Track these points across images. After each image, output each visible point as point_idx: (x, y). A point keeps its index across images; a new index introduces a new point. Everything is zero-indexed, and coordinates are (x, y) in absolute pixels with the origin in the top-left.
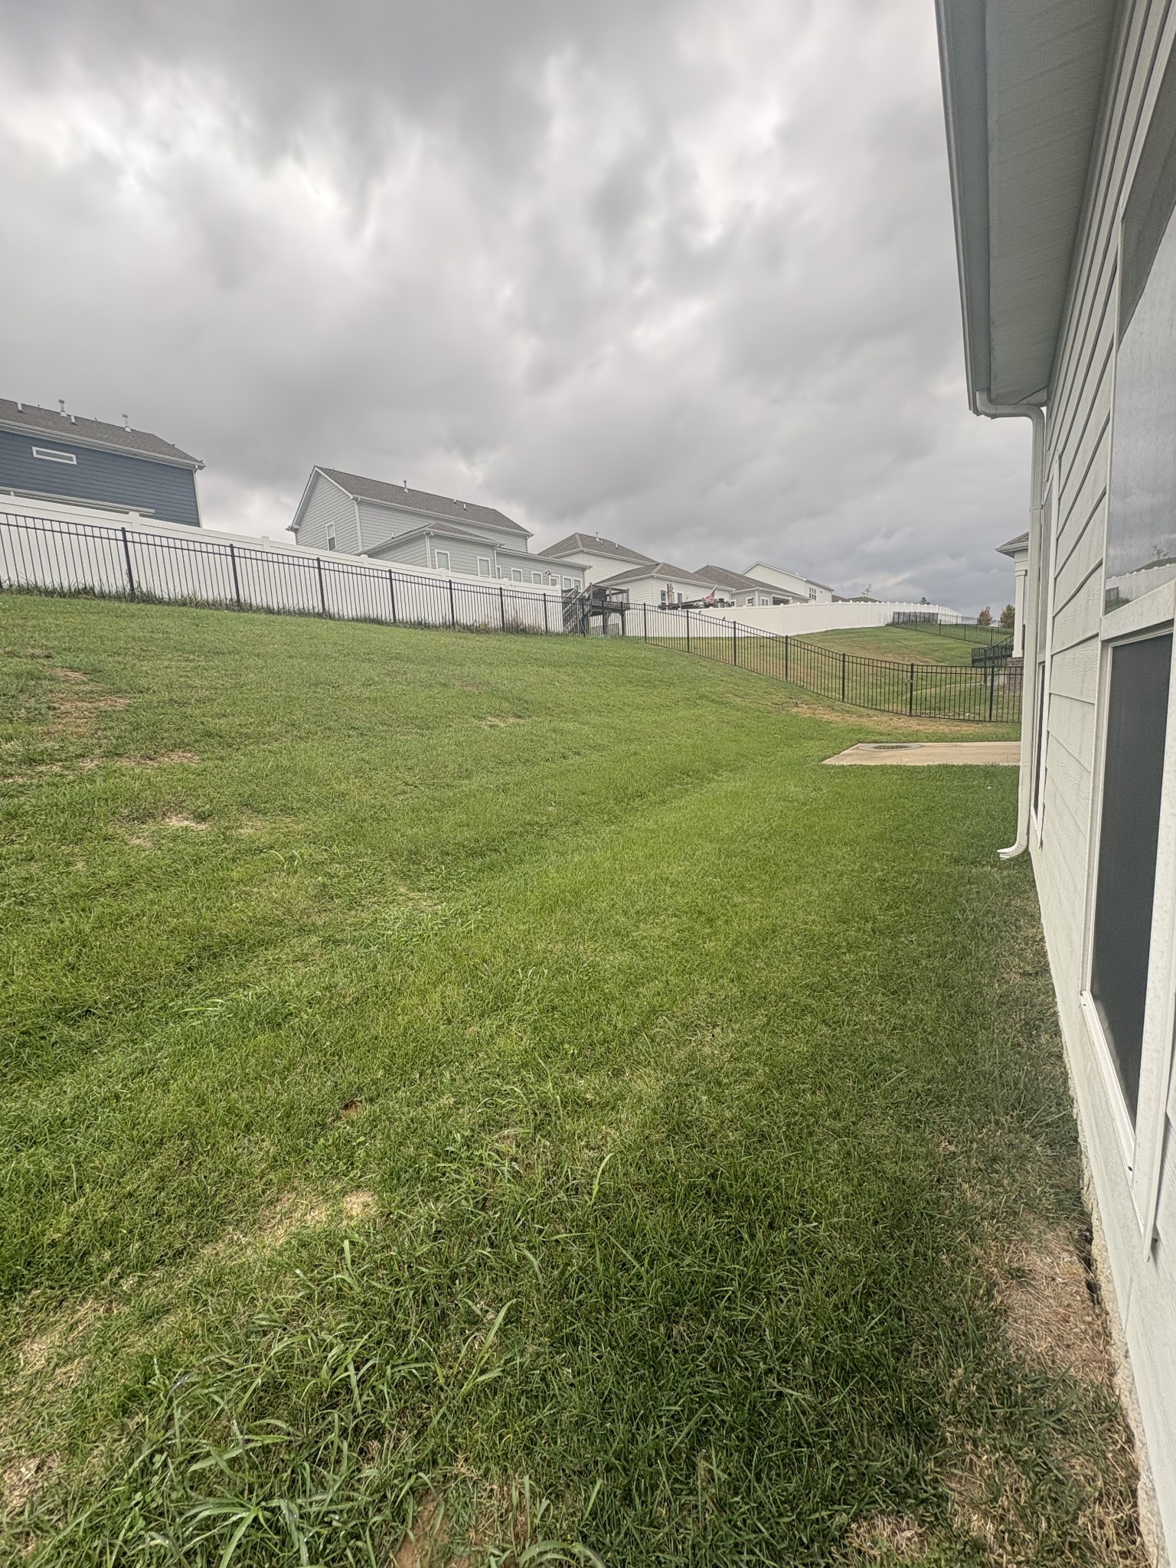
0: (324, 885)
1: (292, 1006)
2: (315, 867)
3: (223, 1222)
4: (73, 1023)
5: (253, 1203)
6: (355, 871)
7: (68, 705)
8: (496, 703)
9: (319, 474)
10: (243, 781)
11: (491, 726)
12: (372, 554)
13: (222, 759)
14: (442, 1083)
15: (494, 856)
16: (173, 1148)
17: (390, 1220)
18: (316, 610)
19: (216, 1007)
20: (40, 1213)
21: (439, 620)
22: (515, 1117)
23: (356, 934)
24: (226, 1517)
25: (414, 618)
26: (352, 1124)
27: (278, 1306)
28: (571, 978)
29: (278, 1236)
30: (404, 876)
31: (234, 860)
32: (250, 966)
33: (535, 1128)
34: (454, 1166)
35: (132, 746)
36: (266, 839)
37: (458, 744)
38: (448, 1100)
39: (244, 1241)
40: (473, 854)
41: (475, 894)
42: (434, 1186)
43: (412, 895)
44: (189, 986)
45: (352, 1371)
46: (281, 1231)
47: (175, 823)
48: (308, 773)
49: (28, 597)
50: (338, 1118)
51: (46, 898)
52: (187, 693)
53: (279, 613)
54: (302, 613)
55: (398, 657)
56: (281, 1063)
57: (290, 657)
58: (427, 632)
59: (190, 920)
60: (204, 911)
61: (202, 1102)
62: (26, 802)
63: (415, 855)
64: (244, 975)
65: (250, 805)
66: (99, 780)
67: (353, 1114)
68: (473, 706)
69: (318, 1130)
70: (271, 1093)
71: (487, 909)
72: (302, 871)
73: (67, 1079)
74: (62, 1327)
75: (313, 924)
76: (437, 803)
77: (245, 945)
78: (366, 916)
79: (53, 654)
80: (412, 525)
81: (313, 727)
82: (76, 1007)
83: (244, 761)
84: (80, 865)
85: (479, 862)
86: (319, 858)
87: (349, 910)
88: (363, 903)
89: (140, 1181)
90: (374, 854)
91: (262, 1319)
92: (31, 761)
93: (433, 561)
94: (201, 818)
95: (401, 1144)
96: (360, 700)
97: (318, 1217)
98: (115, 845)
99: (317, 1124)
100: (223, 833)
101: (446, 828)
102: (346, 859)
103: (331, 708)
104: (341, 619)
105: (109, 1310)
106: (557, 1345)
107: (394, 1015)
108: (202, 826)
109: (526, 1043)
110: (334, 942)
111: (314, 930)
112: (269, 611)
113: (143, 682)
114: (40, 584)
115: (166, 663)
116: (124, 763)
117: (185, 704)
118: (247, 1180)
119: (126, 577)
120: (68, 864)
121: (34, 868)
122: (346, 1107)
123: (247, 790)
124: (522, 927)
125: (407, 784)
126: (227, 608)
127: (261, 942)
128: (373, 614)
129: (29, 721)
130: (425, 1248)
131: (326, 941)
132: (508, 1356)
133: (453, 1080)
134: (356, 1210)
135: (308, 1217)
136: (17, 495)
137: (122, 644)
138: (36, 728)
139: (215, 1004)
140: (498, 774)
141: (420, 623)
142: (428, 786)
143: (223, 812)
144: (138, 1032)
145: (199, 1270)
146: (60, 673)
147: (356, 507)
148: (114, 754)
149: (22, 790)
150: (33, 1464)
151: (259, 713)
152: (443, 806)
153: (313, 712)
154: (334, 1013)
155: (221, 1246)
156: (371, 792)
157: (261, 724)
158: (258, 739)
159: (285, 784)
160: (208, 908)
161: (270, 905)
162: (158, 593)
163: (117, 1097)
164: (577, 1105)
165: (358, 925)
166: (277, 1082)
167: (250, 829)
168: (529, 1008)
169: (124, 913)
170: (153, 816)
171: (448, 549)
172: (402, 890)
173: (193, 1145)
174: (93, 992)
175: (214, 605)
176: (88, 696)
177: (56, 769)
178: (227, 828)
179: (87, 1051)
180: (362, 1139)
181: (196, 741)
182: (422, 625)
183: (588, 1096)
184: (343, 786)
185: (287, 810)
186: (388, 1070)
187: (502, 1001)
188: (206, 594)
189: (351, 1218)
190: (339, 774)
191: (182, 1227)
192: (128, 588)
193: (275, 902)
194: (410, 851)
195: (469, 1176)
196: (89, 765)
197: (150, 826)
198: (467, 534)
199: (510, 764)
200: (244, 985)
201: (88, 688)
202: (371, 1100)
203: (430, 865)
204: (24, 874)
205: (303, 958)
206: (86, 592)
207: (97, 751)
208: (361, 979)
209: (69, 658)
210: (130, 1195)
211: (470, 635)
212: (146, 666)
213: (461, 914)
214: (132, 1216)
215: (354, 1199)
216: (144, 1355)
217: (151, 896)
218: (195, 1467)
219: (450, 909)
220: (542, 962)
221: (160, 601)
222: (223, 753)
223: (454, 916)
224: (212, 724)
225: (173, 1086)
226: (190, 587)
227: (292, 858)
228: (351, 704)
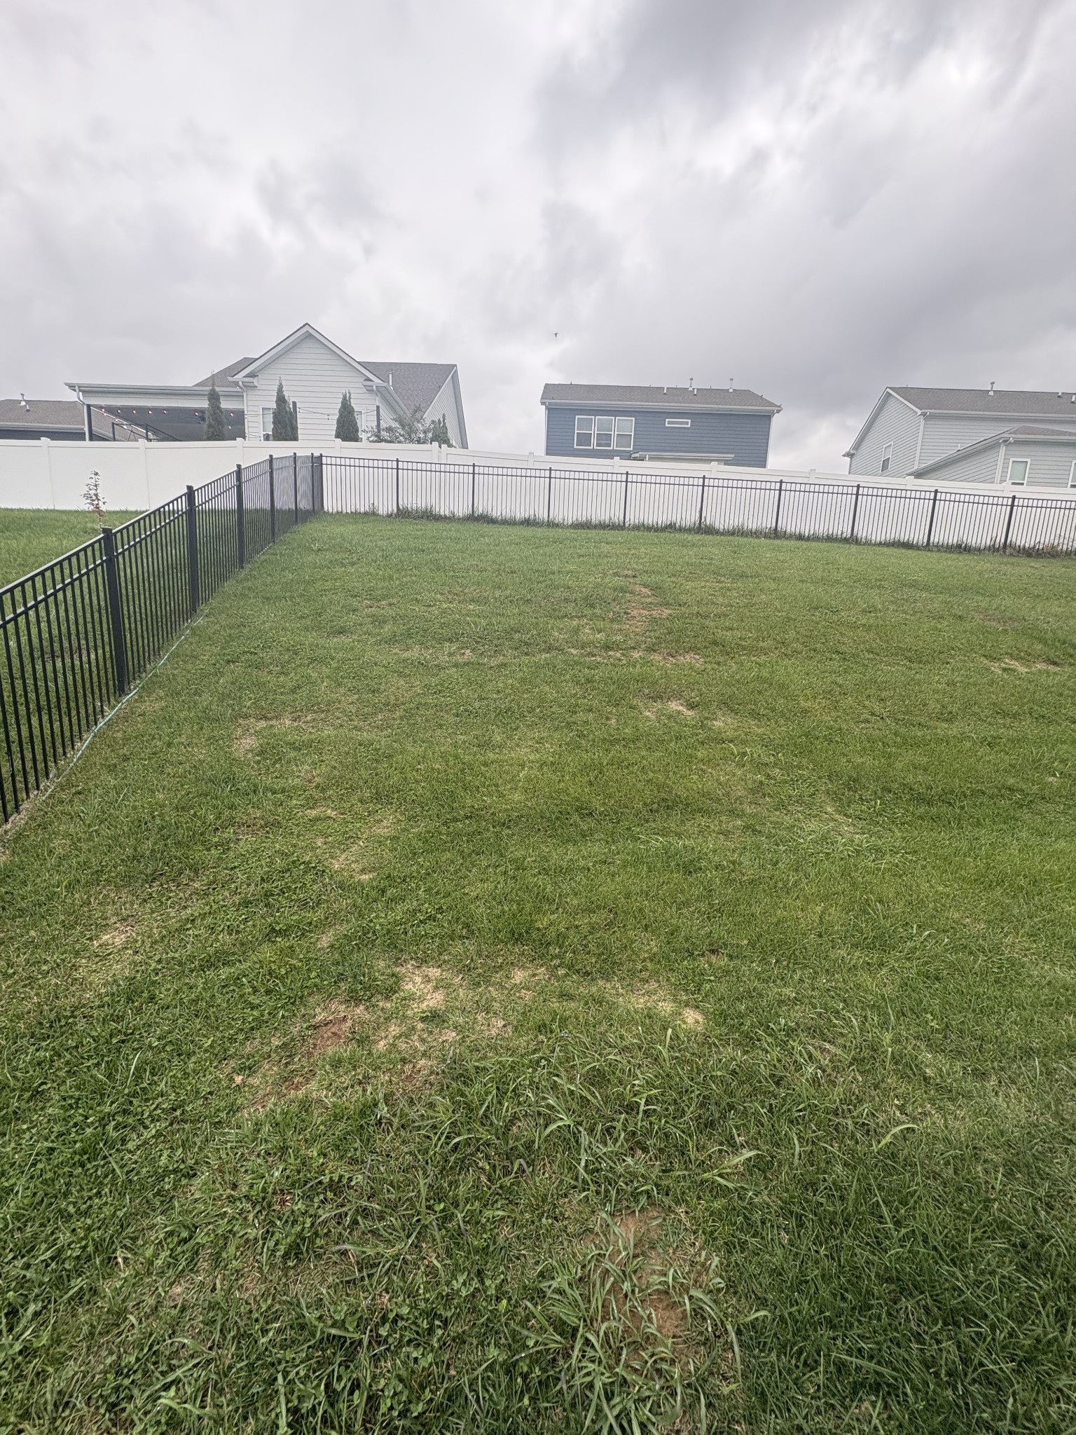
0: (761, 782)
1: (704, 863)
2: (760, 766)
3: (614, 972)
4: (582, 816)
5: (633, 973)
6: (792, 780)
7: (635, 612)
8: (1024, 644)
9: (890, 395)
10: (728, 684)
11: (1004, 670)
12: (919, 475)
13: (719, 664)
14: (791, 977)
15: (944, 809)
16: (604, 914)
17: (705, 1041)
18: (844, 535)
19: (658, 842)
20: (538, 910)
21: (985, 541)
22: (841, 1041)
23: (773, 831)
24: (559, 1112)
25: (953, 540)
26: (710, 965)
27: (622, 1037)
28: (975, 961)
29: (639, 1002)
30: (835, 797)
31: (702, 743)
32: (689, 824)
33: (854, 1059)
34: (770, 1040)
35: (663, 645)
36: (730, 734)
37: (951, 684)
38: (789, 992)
39: (621, 991)
40: (920, 799)
41: (904, 838)
42: (749, 1042)
43: (837, 816)
44: (647, 822)
45: (643, 1102)
46: (642, 1001)
47: (675, 706)
48: (782, 686)
49: (637, 533)
50: (703, 955)
51: (591, 737)
52: (712, 608)
53: (808, 539)
54: (830, 539)
55: (914, 585)
56: (681, 898)
57: (802, 581)
58: (966, 556)
59: (661, 778)
60: (671, 773)
61: (628, 896)
62: (598, 674)
63: (854, 783)
64: (682, 828)
65: (728, 704)
66: (638, 666)
67: (713, 958)
68: (989, 645)
69: (687, 954)
70: (667, 915)
71: (910, 857)
72: (748, 766)
73: (571, 847)
74: (531, 972)
75: (743, 811)
76: (898, 739)
77: (690, 808)
78: (788, 820)
79: (637, 574)
80: (987, 432)
81: (800, 647)
82: (586, 809)
83: (735, 667)
84: (613, 721)
85: (922, 810)
86: (766, 760)
87: (775, 810)
88: (789, 808)
89: (583, 921)
90: (814, 770)
91: (611, 1037)
92: (607, 647)
93: (1004, 472)
94: (691, 706)
95: (737, 999)
96: (854, 627)
97: (666, 1008)
98: (635, 713)
99: (688, 951)
100: (702, 722)
101: (898, 765)
102: (788, 768)
103: (822, 630)
104: (868, 543)
105: (549, 979)
106: (786, 1212)
107: (775, 906)
108: (690, 713)
109: (887, 991)
110: (753, 831)
111: (741, 815)
112: (800, 537)
113: (683, 598)
114: (646, 522)
115: (703, 584)
116: (656, 657)
117: (706, 617)
118: (634, 957)
119: (698, 515)
120: (608, 719)
121: (591, 716)
122: (713, 952)
123: (729, 691)
124: (941, 888)
125: (873, 714)
126: (766, 536)
127: (700, 810)
128: (904, 537)
129: (612, 621)
130: (719, 1073)
131: (747, 827)
132: (746, 1186)
133: (801, 980)
134: (690, 1020)
135: (660, 1004)
136: (651, 459)
137: (679, 568)
138: (616, 626)
139: (657, 840)
140: (990, 724)
141: (959, 546)
142: (897, 721)
143: (706, 705)
144: (611, 838)
145: (594, 989)
146: (638, 588)
147: (923, 422)
148: (651, 649)
149: (597, 666)
150: (503, 1023)
151: (759, 629)
152: (905, 743)
153: (805, 633)
154: (729, 882)
155: (608, 985)
156: (833, 714)
157: (757, 639)
158: (750, 650)
159: (760, 692)
160: (674, 773)
161: (715, 784)
162: (717, 526)
163: (589, 870)
164: (908, 1068)
165: (777, 825)
166: (674, 909)
167: (722, 723)
168: (908, 964)
169: (627, 759)
170: (661, 698)
171: (1027, 456)
172: (829, 809)
173: (615, 918)
174: (596, 804)
175: (756, 534)
176: (647, 606)
177: (618, 655)
178: (706, 718)
179: (584, 836)
180: (712, 978)
181: (705, 647)
182: (962, 549)
183: (927, 1071)
184: (809, 704)
185: (755, 715)
186: (752, 944)
187: (881, 943)
188: (752, 525)
189: (685, 1023)
190: (808, 692)
191: (593, 961)
192: (697, 523)
193: (720, 784)
194: (850, 778)
195: (776, 1053)
196: (636, 655)
197: (658, 705)
198: (1065, 433)
199: (1015, 716)
200: (679, 835)
201: (649, 600)
202: (731, 957)
203: (867, 795)
204: (585, 719)
205: (726, 833)
206: (671, 527)
207: (643, 646)
208: (762, 867)
209: (645, 577)
210: (577, 927)
211: (1024, 560)
212: (689, 585)
213: (878, 850)
214: (573, 938)
215: (692, 1013)
216: (555, 1011)
217: (644, 753)
218: (555, 1078)
219: (867, 842)
220: (948, 931)
221: (717, 532)
222: (722, 659)
223: (869, 849)
224: (720, 634)
225: (617, 879)
226: (741, 520)
227: (744, 754)
228: (843, 629)
